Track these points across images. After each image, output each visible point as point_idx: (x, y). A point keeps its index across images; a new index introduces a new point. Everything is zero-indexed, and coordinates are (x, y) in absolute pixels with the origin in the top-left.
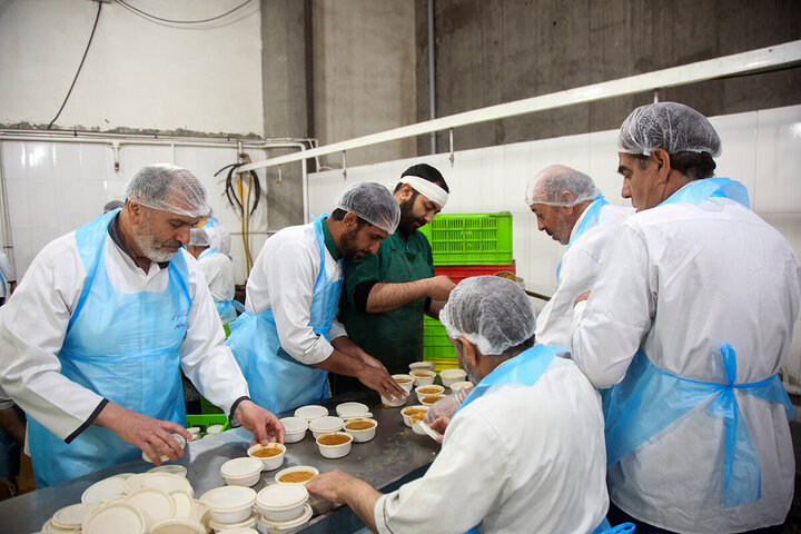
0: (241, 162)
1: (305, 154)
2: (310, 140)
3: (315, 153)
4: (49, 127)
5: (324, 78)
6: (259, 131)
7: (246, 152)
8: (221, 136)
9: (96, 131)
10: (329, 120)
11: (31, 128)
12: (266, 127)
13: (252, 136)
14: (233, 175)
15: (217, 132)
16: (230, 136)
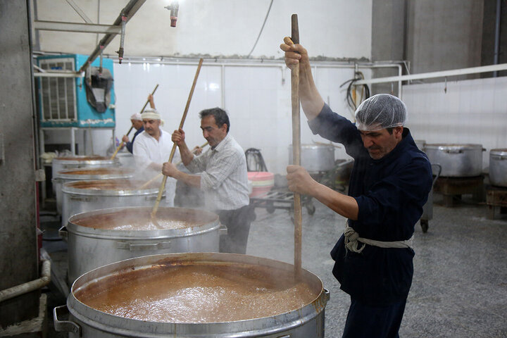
0: (357, 77)
1: (400, 78)
2: (405, 62)
3: (408, 78)
4: (248, 57)
5: (414, 15)
6: (368, 55)
7: (360, 70)
8: (344, 60)
9: (272, 59)
10: (415, 45)
11: (238, 58)
12: (373, 53)
13: (363, 59)
14: (352, 86)
15: (341, 57)
16: (350, 60)
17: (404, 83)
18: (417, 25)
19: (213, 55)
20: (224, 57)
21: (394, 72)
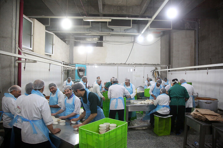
0: (156, 69)
1: (168, 70)
2: (169, 65)
3: (170, 69)
4: (125, 64)
5: (173, 52)
6: (159, 63)
7: (157, 67)
8: (152, 64)
9: (132, 64)
10: (174, 60)
11: (122, 64)
12: (161, 63)
13: (158, 64)
14: (154, 72)
16: (154, 65)
17: (169, 71)
18: (174, 55)
19: (115, 63)
20: (118, 64)
21: (166, 68)
